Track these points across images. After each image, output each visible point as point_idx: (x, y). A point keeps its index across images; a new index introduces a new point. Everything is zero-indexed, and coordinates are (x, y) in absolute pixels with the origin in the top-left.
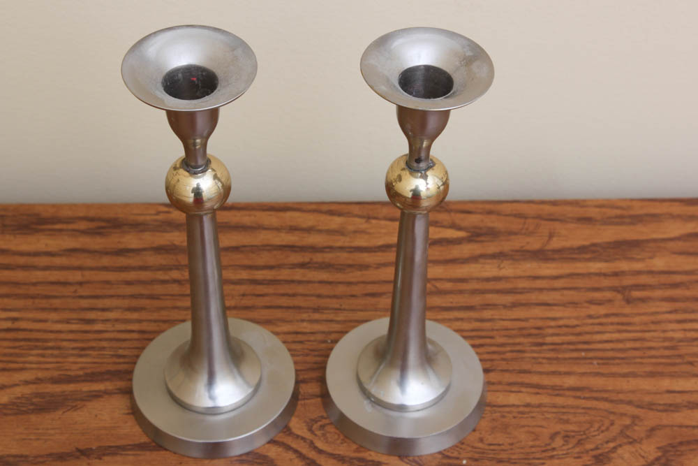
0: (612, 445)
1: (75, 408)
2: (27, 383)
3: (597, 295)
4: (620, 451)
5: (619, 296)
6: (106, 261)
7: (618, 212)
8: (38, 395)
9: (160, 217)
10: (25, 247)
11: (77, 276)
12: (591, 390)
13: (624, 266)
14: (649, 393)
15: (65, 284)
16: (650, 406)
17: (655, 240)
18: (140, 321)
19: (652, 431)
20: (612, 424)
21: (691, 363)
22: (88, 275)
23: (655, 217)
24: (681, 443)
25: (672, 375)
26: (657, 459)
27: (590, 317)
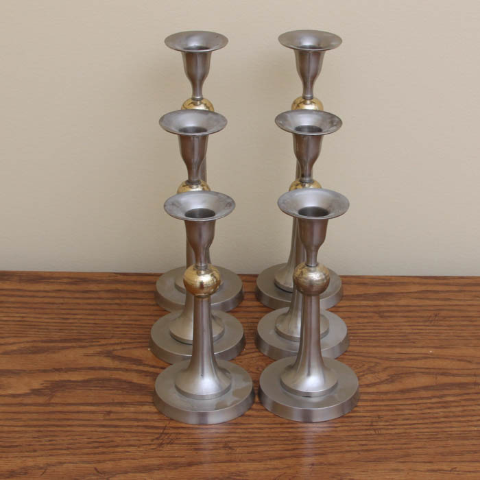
0: (361, 374)
1: (54, 352)
2: (28, 342)
3: (365, 315)
4: (366, 376)
5: (377, 315)
6: (77, 295)
7: (383, 281)
8: (33, 347)
9: (111, 278)
10: (32, 289)
11: (61, 301)
12: (353, 352)
13: (382, 303)
14: (387, 354)
15: (53, 303)
16: (387, 359)
17: (402, 293)
18: (94, 319)
19: (386, 368)
20: (364, 365)
21: (414, 342)
22: (66, 300)
23: (403, 284)
24: (402, 374)
25: (401, 347)
26: (387, 380)
27: (359, 323)
